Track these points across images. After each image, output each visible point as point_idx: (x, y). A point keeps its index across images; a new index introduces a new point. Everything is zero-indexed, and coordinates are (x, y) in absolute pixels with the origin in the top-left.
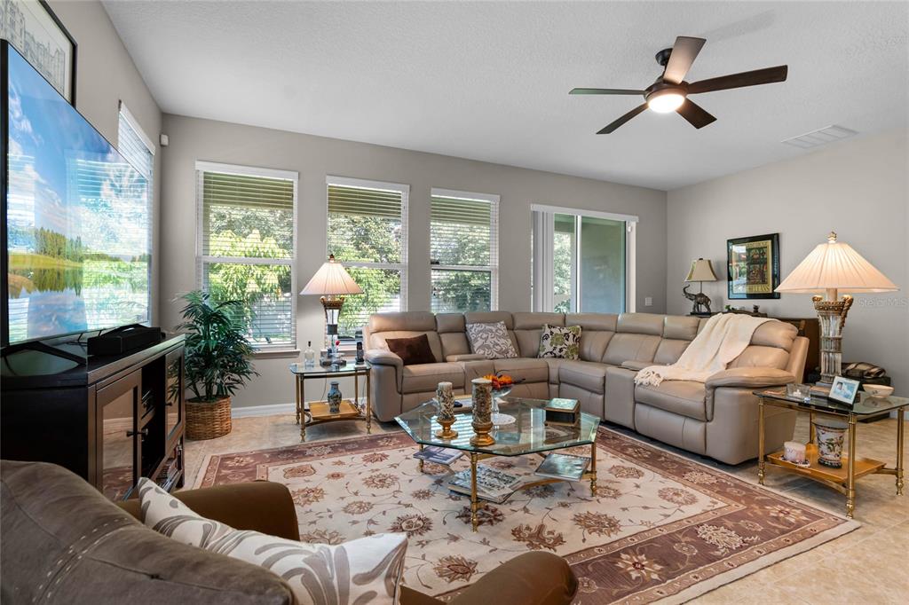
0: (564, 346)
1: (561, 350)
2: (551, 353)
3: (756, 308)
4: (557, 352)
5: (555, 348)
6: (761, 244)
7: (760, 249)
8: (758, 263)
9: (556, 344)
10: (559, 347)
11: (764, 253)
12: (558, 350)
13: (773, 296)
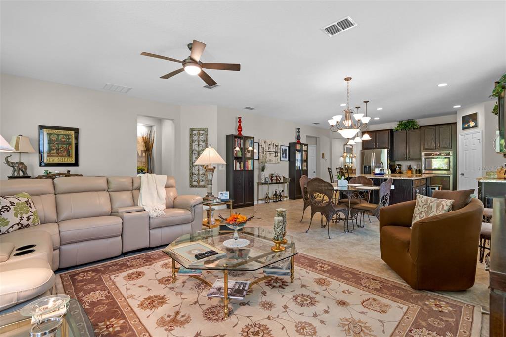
0: (30, 214)
1: (28, 219)
2: (18, 224)
3: (69, 172)
4: (24, 222)
5: (22, 219)
6: (68, 132)
7: (66, 135)
8: (64, 144)
9: (22, 214)
10: (25, 216)
11: (69, 139)
12: (25, 219)
13: (76, 164)
